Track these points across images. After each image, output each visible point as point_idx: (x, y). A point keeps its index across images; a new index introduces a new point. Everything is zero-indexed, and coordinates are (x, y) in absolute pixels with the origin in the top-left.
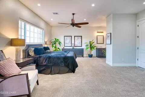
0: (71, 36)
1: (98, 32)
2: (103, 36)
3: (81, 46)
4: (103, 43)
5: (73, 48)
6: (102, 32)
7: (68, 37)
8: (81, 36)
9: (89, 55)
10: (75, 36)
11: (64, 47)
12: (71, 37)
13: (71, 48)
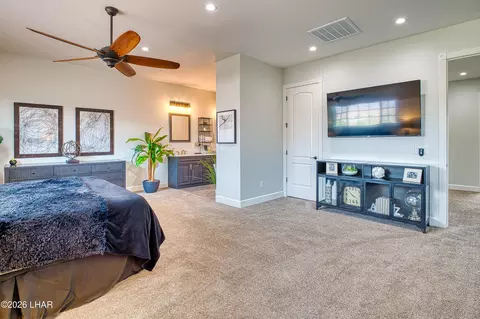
0: (60, 109)
1: (172, 103)
2: (189, 116)
3: (108, 150)
4: (189, 141)
5: (71, 162)
6: (187, 105)
7: (40, 111)
8: (111, 113)
9: (144, 182)
10: (78, 110)
11: (12, 157)
12: (56, 111)
13: (62, 160)
